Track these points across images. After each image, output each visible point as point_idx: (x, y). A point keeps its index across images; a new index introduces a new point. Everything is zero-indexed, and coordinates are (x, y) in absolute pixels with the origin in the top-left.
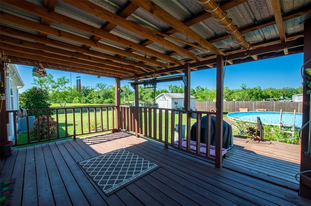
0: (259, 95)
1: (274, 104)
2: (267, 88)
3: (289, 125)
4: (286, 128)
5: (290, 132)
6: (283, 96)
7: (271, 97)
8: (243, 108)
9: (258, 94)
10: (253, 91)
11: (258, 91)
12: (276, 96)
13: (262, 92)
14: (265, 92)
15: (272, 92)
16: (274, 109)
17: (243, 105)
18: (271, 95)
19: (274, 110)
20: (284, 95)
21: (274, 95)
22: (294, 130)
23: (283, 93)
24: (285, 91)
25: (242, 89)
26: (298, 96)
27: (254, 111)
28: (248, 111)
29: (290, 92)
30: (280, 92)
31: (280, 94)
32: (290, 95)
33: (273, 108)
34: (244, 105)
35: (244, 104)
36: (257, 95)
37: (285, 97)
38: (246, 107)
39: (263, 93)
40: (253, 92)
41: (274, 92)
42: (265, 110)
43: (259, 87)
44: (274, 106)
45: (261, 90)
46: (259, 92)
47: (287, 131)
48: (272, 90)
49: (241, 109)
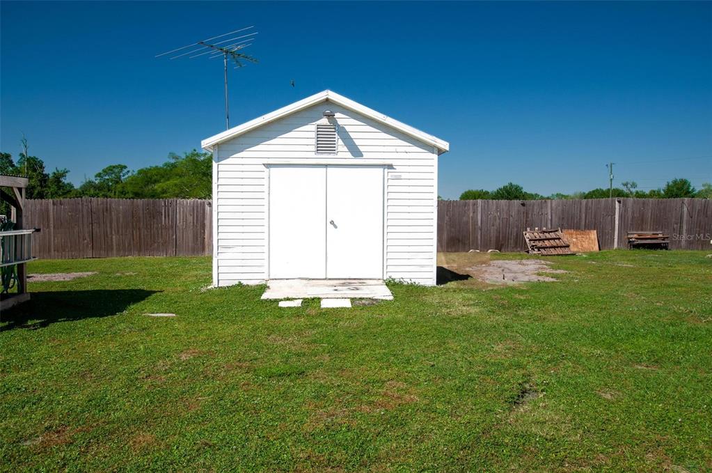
1: (686, 209)
8: (579, 228)
16: (684, 227)
17: (577, 215)
19: (684, 231)
33: (681, 223)
34: (583, 216)
35: (583, 210)
38: (588, 227)
49: (572, 234)
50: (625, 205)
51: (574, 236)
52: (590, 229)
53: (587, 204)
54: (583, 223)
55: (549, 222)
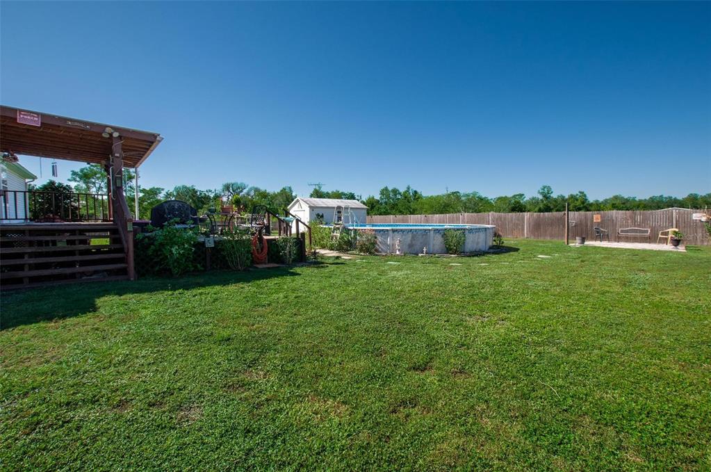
25: (541, 197)
43: (583, 193)
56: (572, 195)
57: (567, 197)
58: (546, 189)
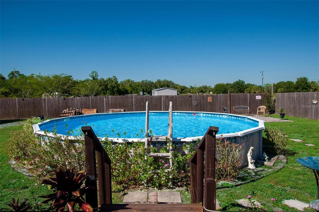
0: (116, 89)
1: (134, 100)
2: (125, 80)
3: (162, 138)
4: (157, 145)
5: (165, 154)
6: (143, 91)
7: (129, 92)
8: (89, 108)
9: (114, 88)
10: (107, 83)
11: (113, 84)
12: (136, 91)
13: (119, 85)
14: (123, 85)
15: (130, 85)
16: (134, 107)
17: (88, 103)
18: (129, 89)
19: (134, 109)
20: (143, 89)
21: (133, 89)
22: (171, 148)
23: (143, 88)
24: (144, 85)
25: (91, 78)
26: (157, 90)
27: (106, 112)
28: (97, 112)
29: (149, 87)
30: (139, 86)
31: (139, 88)
32: (149, 90)
33: (132, 105)
34: (91, 103)
35: (90, 101)
36: (113, 90)
37: (145, 93)
38: (93, 108)
39: (120, 87)
40: (107, 85)
41: (133, 85)
42: (122, 110)
43: (115, 77)
44: (134, 103)
45: (117, 82)
46: (116, 86)
47: (158, 152)
48: (130, 83)
49: (86, 111)
50: (108, 98)
51: (87, 111)
52: (94, 108)
53: (91, 98)
54: (91, 106)
55: (76, 106)
56: (109, 79)
57: (105, 79)
58: (94, 74)
